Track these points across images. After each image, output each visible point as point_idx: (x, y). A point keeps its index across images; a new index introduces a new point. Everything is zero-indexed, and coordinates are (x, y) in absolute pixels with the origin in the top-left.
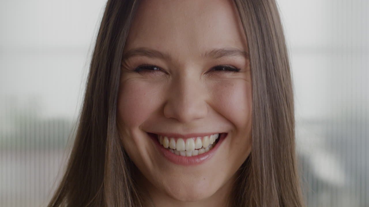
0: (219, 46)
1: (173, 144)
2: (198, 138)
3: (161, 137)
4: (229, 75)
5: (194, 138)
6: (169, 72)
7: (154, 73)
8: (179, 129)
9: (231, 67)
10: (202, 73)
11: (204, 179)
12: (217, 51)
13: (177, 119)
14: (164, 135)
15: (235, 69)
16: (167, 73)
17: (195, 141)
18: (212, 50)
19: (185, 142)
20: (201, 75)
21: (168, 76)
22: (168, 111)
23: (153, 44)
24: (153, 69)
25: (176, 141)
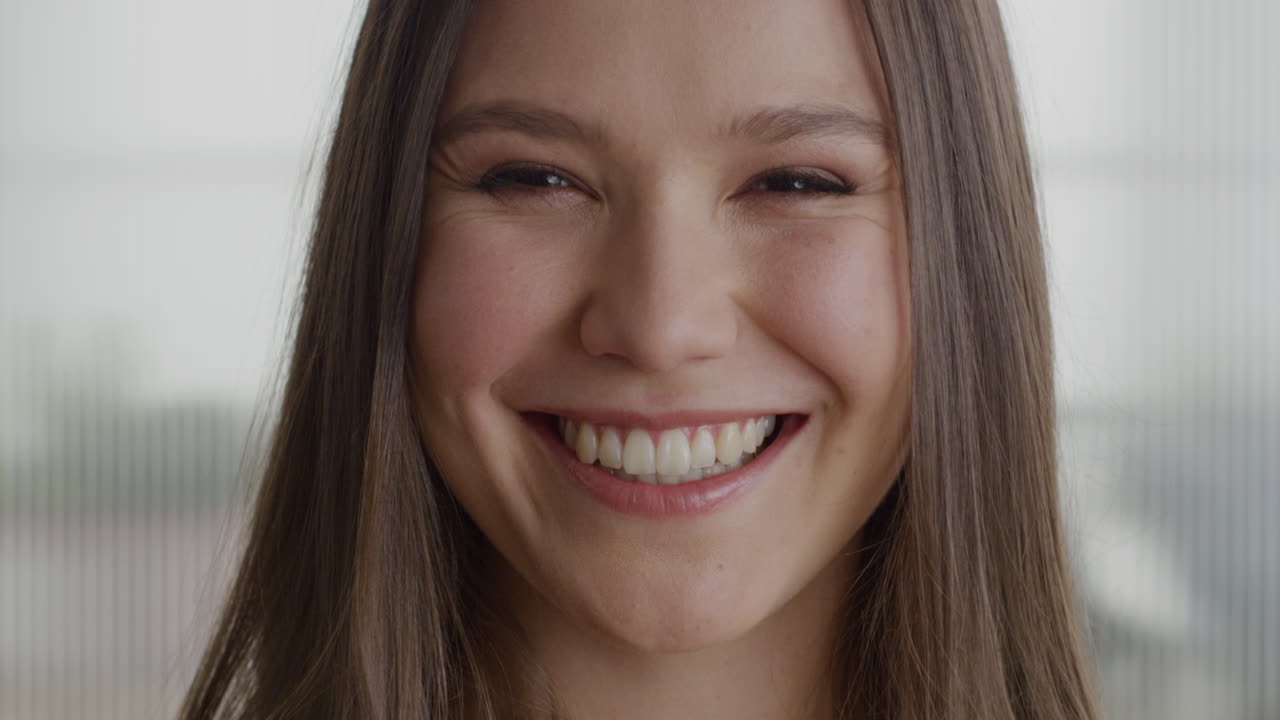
0: (781, 100)
1: (612, 449)
2: (700, 428)
3: (570, 425)
4: (818, 207)
5: (686, 429)
6: (601, 192)
7: (547, 197)
8: (633, 395)
9: (824, 175)
10: (719, 198)
11: (721, 566)
12: (775, 117)
13: (627, 359)
14: (580, 418)
15: (840, 185)
16: (593, 196)
17: (692, 438)
18: (755, 114)
19: (656, 443)
20: (716, 204)
21: (597, 206)
22: (596, 332)
23: (545, 90)
24: (545, 184)
25: (623, 441)
